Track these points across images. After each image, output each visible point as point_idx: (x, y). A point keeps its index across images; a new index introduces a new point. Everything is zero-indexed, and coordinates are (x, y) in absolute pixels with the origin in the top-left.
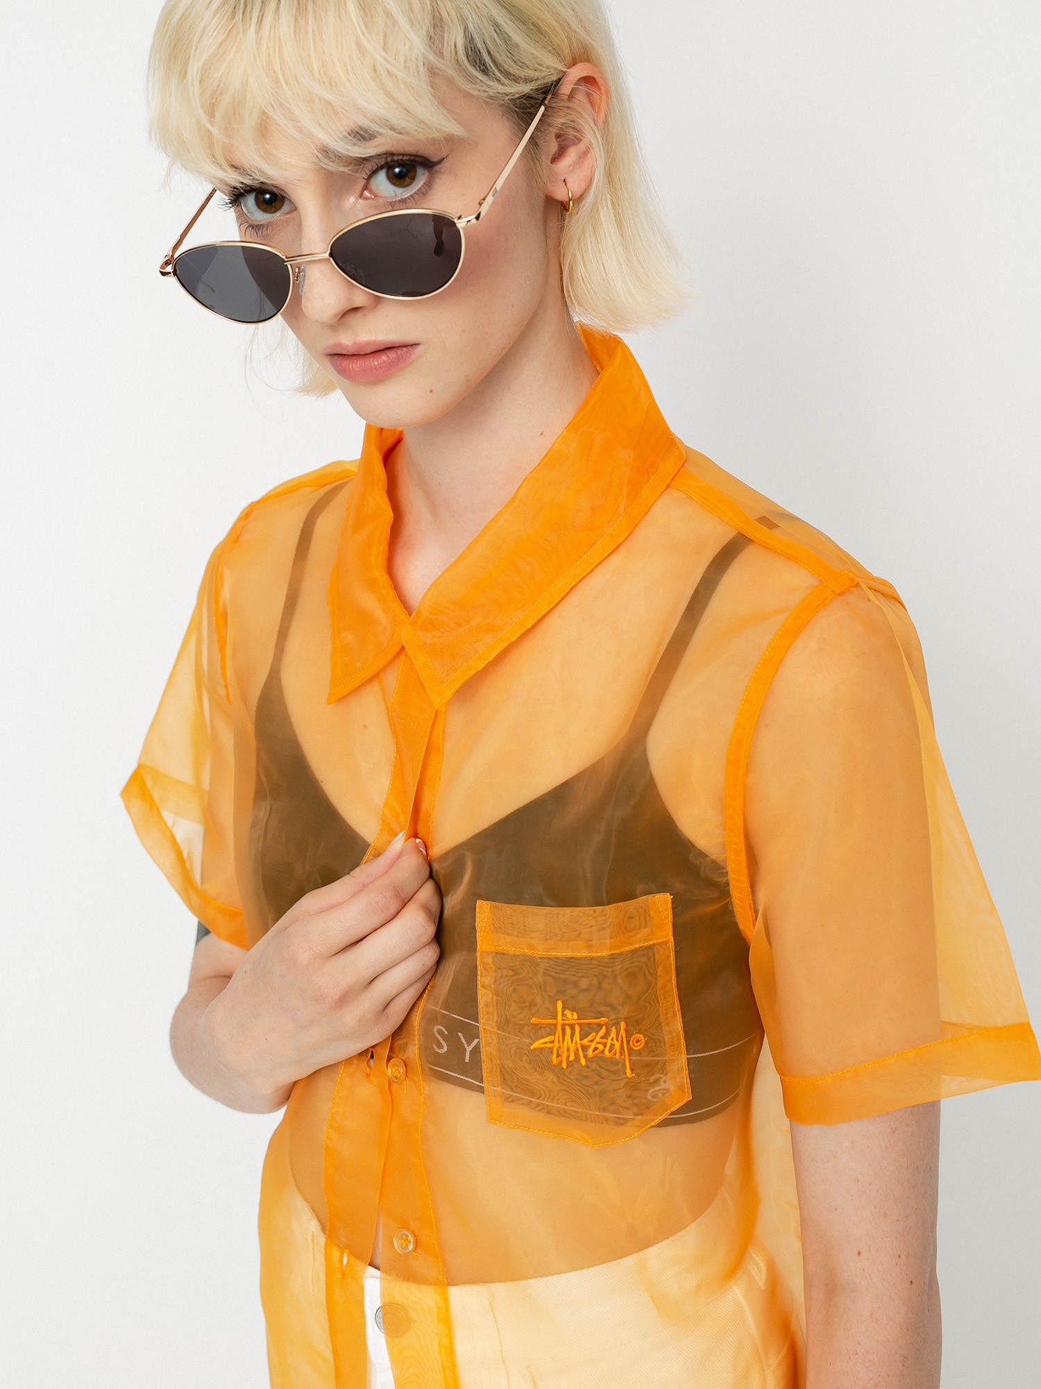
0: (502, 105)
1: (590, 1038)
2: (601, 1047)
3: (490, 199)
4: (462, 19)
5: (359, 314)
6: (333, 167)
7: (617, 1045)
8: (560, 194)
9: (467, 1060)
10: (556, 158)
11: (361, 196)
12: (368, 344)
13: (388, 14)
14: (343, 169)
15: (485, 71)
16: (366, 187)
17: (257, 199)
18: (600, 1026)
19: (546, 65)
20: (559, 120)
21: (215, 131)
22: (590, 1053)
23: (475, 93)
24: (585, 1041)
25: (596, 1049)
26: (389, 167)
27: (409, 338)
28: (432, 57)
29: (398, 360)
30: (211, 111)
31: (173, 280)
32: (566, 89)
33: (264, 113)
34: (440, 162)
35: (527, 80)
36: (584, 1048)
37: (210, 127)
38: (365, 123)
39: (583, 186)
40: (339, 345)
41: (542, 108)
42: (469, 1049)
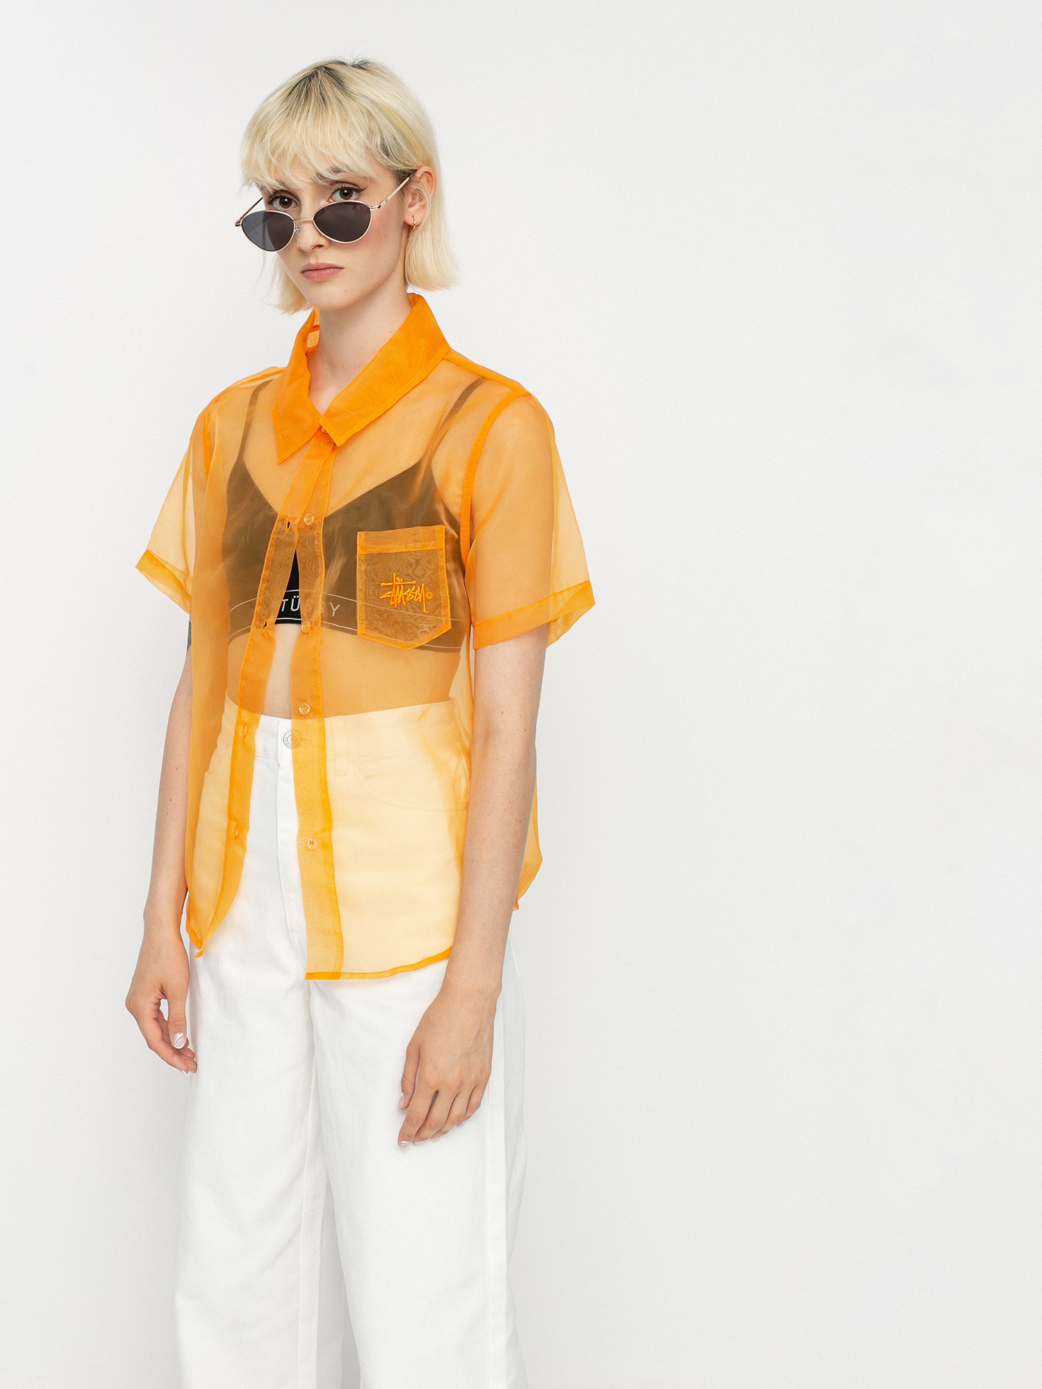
0: (392, 171)
1: (408, 591)
2: (413, 596)
3: (384, 202)
4: (381, 133)
5: (321, 249)
6: (321, 182)
7: (420, 595)
8: (410, 222)
9: (333, 615)
10: (410, 206)
11: (328, 201)
12: (323, 264)
13: (352, 124)
14: (325, 184)
15: (388, 155)
16: (330, 197)
17: (280, 202)
18: (412, 584)
19: (414, 162)
20: (414, 187)
21: (274, 160)
22: (408, 599)
23: (383, 163)
24: (406, 593)
25: (410, 597)
26: (342, 190)
27: (340, 264)
28: (367, 142)
29: (333, 273)
30: (273, 153)
31: (240, 228)
32: (418, 175)
33: (296, 155)
34: (363, 190)
35: (405, 165)
36: (405, 596)
37: (271, 158)
38: (337, 165)
39: (421, 220)
40: (309, 264)
41: (408, 178)
42: (335, 610)
